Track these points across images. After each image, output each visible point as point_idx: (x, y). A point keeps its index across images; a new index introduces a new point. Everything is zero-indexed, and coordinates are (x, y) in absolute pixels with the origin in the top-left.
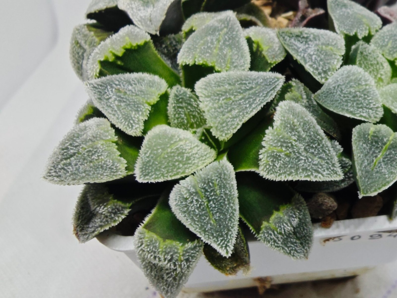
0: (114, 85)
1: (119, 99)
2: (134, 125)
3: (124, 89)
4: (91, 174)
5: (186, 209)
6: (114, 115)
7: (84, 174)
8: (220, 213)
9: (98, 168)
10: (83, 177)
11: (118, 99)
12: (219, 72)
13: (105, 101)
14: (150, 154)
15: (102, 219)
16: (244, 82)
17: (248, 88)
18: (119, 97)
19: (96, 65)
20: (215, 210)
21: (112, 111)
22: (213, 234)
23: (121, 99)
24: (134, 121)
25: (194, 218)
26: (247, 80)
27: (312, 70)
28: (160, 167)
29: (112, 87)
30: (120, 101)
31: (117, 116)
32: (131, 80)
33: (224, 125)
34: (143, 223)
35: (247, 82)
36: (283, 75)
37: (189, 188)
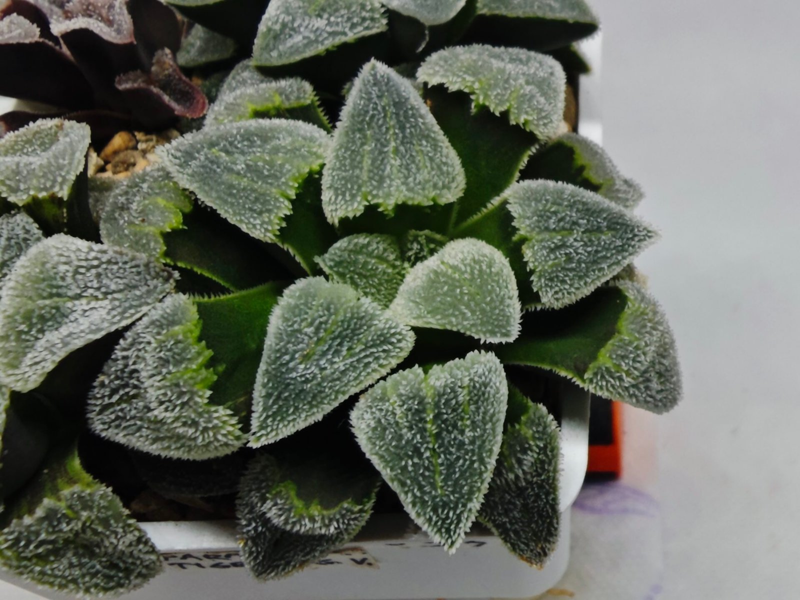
0: (291, 365)
1: (331, 353)
2: (398, 330)
3: (308, 345)
4: (492, 411)
5: (583, 265)
6: (367, 365)
7: (489, 426)
8: (598, 217)
9: (484, 394)
10: (494, 429)
11: (330, 357)
12: (322, 166)
13: (325, 384)
14: (468, 306)
15: (547, 460)
16: (367, 119)
17: (383, 115)
18: (324, 354)
19: (216, 411)
20: (593, 221)
21: (355, 368)
22: (628, 239)
23: (333, 350)
24: (390, 328)
25: (600, 255)
26: (367, 112)
27: (360, 28)
28: (497, 296)
29: (294, 369)
30: (337, 352)
31: (370, 359)
32: (290, 329)
33: (445, 168)
34: (571, 379)
35: (371, 112)
36: (369, 60)
37: (553, 246)
